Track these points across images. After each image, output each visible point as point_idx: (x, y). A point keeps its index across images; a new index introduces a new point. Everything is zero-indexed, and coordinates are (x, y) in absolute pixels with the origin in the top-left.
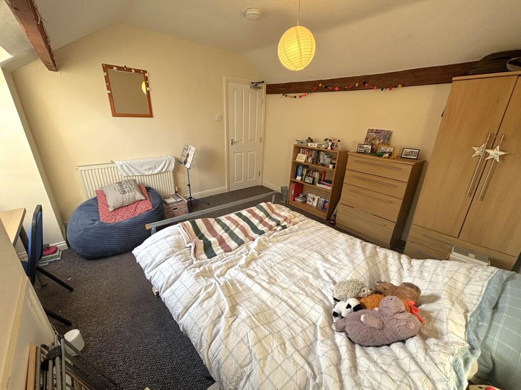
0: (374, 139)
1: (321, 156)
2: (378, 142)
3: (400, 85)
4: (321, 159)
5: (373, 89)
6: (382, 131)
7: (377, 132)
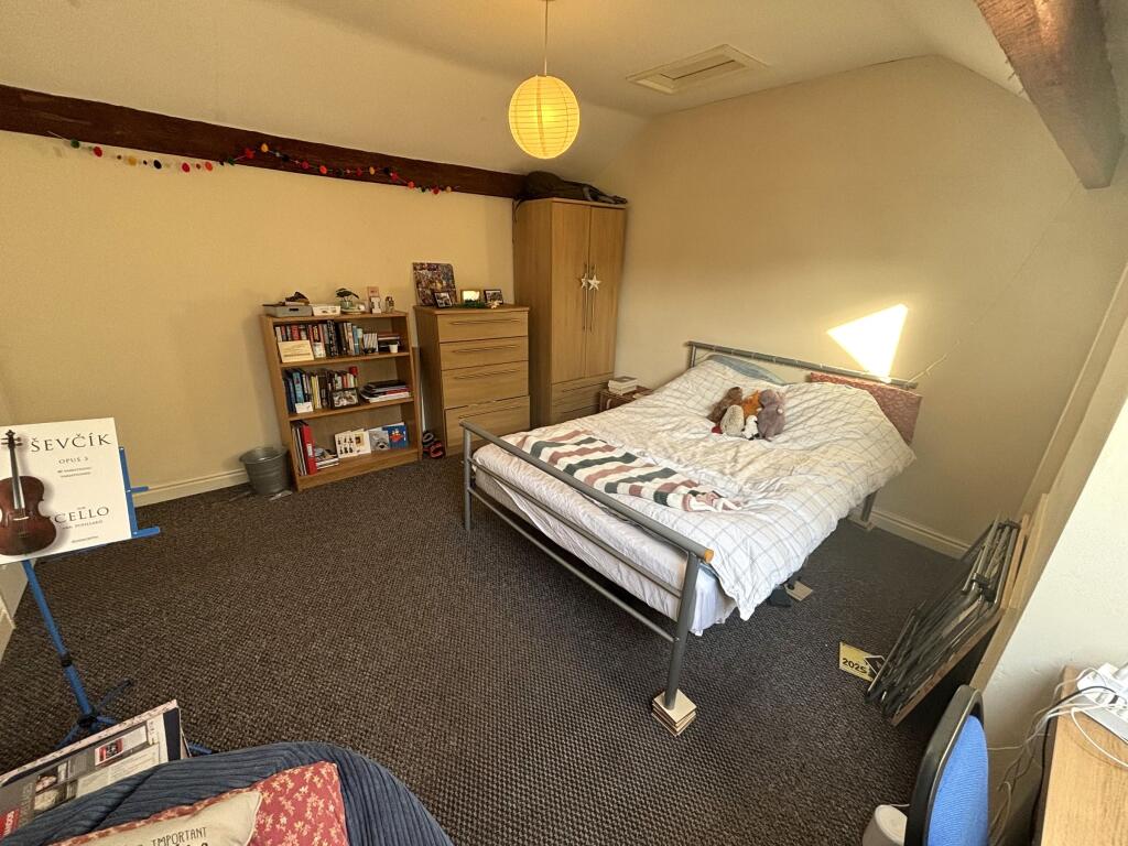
0: (431, 282)
1: (349, 335)
2: (439, 285)
3: (449, 188)
4: (351, 341)
5: (406, 185)
6: (438, 265)
7: (432, 268)
